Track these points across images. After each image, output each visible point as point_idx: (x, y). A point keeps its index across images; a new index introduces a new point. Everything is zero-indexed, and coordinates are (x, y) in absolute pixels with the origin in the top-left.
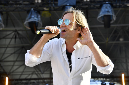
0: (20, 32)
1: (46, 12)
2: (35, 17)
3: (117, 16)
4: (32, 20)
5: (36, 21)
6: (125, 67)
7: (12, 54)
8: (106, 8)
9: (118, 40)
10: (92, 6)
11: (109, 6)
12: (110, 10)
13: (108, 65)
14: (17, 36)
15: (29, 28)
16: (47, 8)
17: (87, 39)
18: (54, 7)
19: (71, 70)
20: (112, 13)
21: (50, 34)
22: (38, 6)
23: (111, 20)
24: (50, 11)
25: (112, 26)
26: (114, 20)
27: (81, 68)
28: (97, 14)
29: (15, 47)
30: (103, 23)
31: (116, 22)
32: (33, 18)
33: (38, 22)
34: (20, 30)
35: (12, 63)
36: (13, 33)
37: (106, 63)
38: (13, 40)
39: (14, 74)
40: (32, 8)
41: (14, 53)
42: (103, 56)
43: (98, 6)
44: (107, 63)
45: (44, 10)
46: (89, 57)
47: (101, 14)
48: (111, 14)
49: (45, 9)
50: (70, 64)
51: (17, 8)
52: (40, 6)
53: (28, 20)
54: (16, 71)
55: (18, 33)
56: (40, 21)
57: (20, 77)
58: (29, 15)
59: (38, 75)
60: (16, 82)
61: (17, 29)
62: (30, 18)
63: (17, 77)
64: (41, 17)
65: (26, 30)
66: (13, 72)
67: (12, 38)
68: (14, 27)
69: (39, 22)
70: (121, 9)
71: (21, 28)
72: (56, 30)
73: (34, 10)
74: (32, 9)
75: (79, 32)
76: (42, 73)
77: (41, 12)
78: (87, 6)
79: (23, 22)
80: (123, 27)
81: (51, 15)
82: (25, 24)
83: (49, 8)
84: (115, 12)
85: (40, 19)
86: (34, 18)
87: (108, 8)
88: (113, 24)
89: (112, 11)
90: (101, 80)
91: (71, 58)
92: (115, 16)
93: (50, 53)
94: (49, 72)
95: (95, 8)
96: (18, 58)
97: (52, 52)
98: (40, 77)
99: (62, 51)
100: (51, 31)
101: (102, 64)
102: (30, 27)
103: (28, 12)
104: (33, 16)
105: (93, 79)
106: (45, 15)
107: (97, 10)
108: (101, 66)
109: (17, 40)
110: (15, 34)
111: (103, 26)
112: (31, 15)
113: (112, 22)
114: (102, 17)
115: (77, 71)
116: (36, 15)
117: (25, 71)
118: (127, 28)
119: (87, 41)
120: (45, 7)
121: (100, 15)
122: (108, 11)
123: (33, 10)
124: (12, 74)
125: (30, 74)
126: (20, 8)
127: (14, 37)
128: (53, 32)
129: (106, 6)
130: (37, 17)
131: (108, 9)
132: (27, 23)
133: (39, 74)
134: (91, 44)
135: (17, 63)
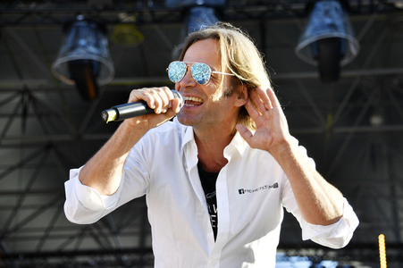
0: (39, 96)
1: (126, 29)
2: (89, 43)
3: (362, 43)
4: (79, 54)
5: (95, 58)
6: (389, 214)
7: (12, 169)
8: (327, 13)
9: (366, 122)
10: (279, 8)
11: (336, 9)
12: (339, 22)
13: (337, 219)
14: (31, 110)
15: (70, 83)
16: (129, 13)
17: (270, 133)
18: (152, 12)
19: (215, 230)
20: (347, 32)
21: (149, 117)
22: (100, 7)
23: (341, 56)
24: (140, 23)
25: (345, 74)
26: (351, 54)
27: (248, 225)
28: (297, 34)
29: (22, 146)
30: (315, 63)
31: (359, 62)
32: (84, 47)
33: (99, 63)
34: (40, 89)
35: (13, 200)
36: (17, 100)
37: (331, 214)
38: (17, 122)
39: (20, 234)
40: (79, 13)
41: (21, 165)
42: (324, 190)
43: (300, 6)
44: (336, 212)
45: (118, 22)
46: (276, 186)
47: (310, 36)
48: (341, 34)
49: (123, 16)
50: (212, 212)
51: (29, 13)
52: (106, 8)
53: (64, 55)
54: (29, 225)
55: (32, 99)
56: (106, 59)
57: (41, 245)
58: (70, 39)
59: (102, 239)
60: (28, 262)
61: (31, 83)
62: (74, 47)
63: (31, 246)
64: (110, 45)
65: (61, 90)
66: (16, 229)
67: (12, 116)
68: (21, 77)
69: (104, 61)
70: (374, 17)
71: (44, 82)
72: (167, 103)
73: (87, 20)
74: (80, 17)
75: (239, 103)
76: (115, 233)
77: (109, 27)
78: (262, 9)
79: (50, 61)
80: (381, 80)
81: (141, 38)
82: (57, 70)
83: (137, 14)
84: (357, 29)
85: (105, 52)
86: (88, 48)
87: (333, 13)
88: (348, 67)
89: (345, 24)
90: (308, 257)
91: (215, 190)
92: (356, 42)
93: (145, 174)
94: (136, 230)
95: (290, 13)
96: (32, 181)
97: (152, 170)
98: (105, 245)
99: (185, 167)
100: (153, 107)
101: (321, 218)
102: (72, 78)
103: (68, 26)
104: (83, 42)
105: (282, 253)
106: (121, 37)
107: (297, 21)
108: (317, 224)
109: (31, 121)
110: (22, 101)
111: (316, 75)
112: (77, 37)
113: (345, 62)
114: (311, 45)
115: (234, 233)
116: (91, 39)
117: (57, 225)
118: (396, 82)
119: (269, 139)
120: (122, 10)
121: (305, 39)
122: (333, 26)
123: (85, 20)
124: (12, 235)
125: (72, 238)
126: (39, 13)
127: (20, 111)
128: (159, 111)
129: (327, 8)
130: (97, 45)
131: (330, 17)
132: (62, 64)
133: (104, 236)
134: (281, 149)
135: (29, 200)
